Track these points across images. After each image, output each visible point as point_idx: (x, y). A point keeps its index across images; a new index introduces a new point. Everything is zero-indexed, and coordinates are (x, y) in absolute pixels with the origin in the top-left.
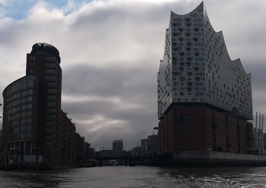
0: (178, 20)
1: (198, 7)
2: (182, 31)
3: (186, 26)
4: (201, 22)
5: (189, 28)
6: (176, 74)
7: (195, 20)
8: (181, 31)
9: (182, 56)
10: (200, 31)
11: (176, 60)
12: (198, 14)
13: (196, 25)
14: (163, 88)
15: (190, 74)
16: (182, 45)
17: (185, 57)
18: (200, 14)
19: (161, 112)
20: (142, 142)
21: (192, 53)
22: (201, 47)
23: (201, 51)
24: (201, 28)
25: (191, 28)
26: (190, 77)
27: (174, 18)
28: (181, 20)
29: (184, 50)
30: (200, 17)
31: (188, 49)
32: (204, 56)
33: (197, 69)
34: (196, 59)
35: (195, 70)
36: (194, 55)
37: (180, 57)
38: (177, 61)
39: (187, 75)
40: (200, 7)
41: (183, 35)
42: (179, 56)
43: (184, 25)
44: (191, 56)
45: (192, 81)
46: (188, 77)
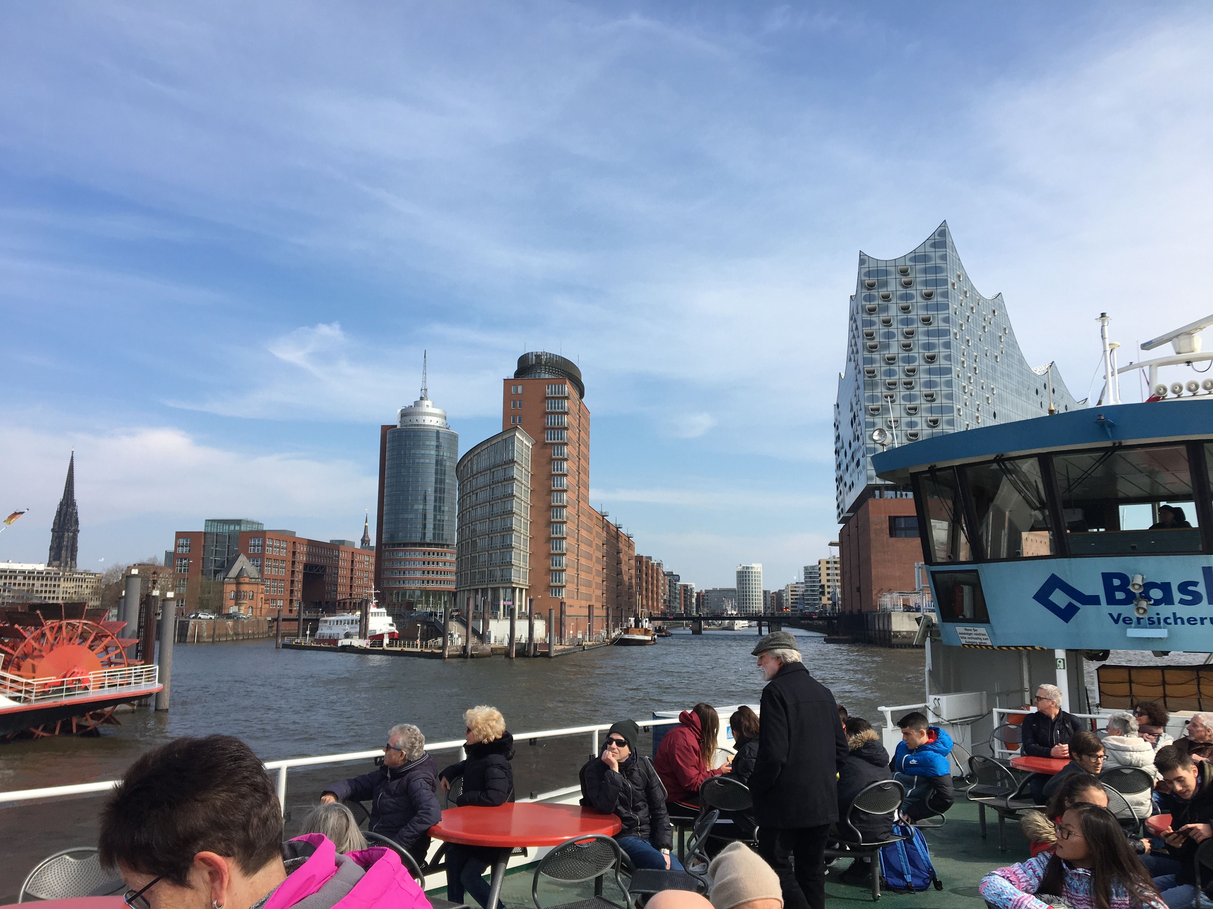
0: (878, 272)
1: (933, 237)
2: (890, 300)
3: (900, 288)
4: (940, 276)
5: (909, 291)
6: (876, 413)
7: (925, 271)
8: (886, 301)
9: (892, 364)
10: (937, 299)
11: (875, 376)
12: (933, 254)
13: (926, 283)
14: (847, 446)
15: (913, 412)
16: (889, 336)
17: (899, 368)
18: (938, 254)
19: (844, 505)
20: (806, 573)
21: (917, 355)
22: (943, 340)
23: (942, 349)
24: (940, 289)
25: (914, 292)
26: (914, 419)
27: (867, 269)
28: (886, 273)
29: (895, 350)
30: (939, 261)
31: (907, 347)
32: (949, 363)
33: (930, 398)
34: (930, 372)
35: (927, 401)
36: (922, 362)
37: (885, 368)
38: (878, 378)
39: (904, 414)
40: (937, 237)
41: (894, 311)
42: (883, 364)
43: (894, 286)
44: (917, 363)
45: (919, 427)
46: (909, 419)
